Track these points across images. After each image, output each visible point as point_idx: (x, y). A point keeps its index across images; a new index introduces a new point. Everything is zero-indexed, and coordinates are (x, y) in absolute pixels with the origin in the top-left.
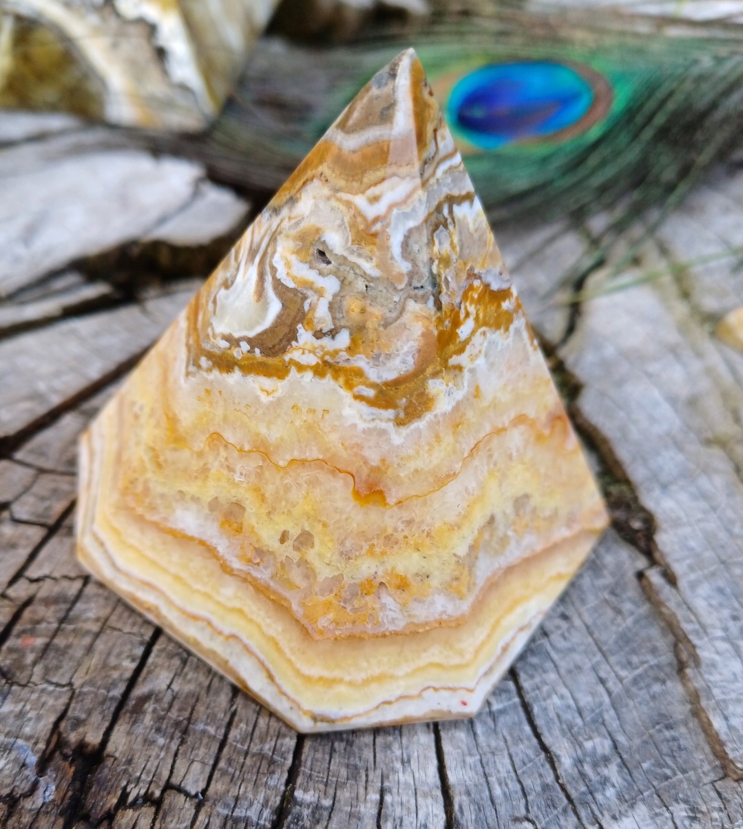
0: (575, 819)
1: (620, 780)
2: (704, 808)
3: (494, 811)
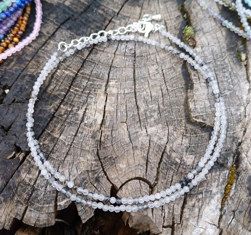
0: (140, 125)
1: (157, 117)
2: (179, 128)
3: (116, 119)
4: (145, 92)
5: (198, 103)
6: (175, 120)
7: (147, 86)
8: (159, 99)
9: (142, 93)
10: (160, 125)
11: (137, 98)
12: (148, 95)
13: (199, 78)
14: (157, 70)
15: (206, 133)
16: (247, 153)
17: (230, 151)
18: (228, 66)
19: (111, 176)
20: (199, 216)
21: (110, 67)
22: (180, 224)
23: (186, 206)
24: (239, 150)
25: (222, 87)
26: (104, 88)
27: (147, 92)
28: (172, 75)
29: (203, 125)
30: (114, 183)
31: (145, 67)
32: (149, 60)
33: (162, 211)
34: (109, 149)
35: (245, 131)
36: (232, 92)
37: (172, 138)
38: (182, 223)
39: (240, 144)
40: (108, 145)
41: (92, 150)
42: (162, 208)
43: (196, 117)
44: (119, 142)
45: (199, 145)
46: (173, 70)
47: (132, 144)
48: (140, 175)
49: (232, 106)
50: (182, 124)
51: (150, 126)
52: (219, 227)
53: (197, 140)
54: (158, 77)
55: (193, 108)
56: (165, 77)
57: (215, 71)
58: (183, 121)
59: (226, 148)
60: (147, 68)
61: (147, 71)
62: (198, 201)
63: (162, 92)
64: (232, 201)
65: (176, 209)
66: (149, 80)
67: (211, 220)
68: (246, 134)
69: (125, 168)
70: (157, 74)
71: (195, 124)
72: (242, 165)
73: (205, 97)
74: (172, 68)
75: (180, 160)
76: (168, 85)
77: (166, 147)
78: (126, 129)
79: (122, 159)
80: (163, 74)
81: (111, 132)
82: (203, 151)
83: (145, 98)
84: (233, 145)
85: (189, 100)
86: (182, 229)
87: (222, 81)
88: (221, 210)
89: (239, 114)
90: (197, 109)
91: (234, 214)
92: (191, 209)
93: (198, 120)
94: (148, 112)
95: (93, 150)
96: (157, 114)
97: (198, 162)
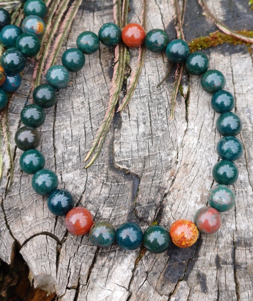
4: (65, 131)
5: (124, 145)
6: (96, 165)
7: (68, 123)
8: (81, 140)
9: (62, 132)
10: (78, 171)
11: (56, 137)
12: (68, 135)
13: (129, 114)
14: (83, 103)
15: (129, 182)
16: (172, 206)
17: (153, 204)
18: (165, 101)
19: (15, 230)
20: (108, 277)
21: (26, 99)
22: (86, 285)
23: (95, 265)
24: (164, 202)
25: (154, 127)
26: (18, 124)
27: (68, 131)
28: (99, 110)
29: (127, 172)
30: (17, 239)
31: (68, 99)
32: (74, 90)
33: (67, 271)
34: (15, 199)
35: (173, 180)
36: (165, 133)
37: (89, 187)
38: (89, 284)
39: (166, 195)
40: (15, 194)
42: (68, 268)
43: (120, 163)
44: (28, 191)
45: (120, 195)
46: (101, 103)
48: (47, 230)
49: (163, 150)
50: (104, 170)
51: (67, 172)
52: (128, 290)
53: (118, 189)
54: (82, 112)
55: (118, 152)
56: (91, 112)
57: (149, 107)
58: (106, 167)
59: (148, 200)
60: (71, 101)
61: (71, 104)
62: (109, 261)
63: (85, 131)
64: (146, 260)
65: (84, 269)
66: (72, 115)
67: (121, 281)
68: (174, 184)
69: (32, 221)
70: (82, 108)
71: (117, 170)
72: (164, 220)
73: (133, 138)
74: (101, 101)
75: (95, 214)
76: (94, 123)
77: (82, 196)
79: (29, 210)
80: (90, 108)
81: (20, 178)
82: (123, 203)
83: (65, 138)
84: (158, 196)
85: (115, 141)
86: (87, 290)
87: (155, 120)
88: (133, 271)
89: (170, 159)
90: (122, 152)
91: (147, 275)
92: (100, 269)
93: (121, 167)
94: (66, 154)
96: (76, 157)
97: (115, 216)
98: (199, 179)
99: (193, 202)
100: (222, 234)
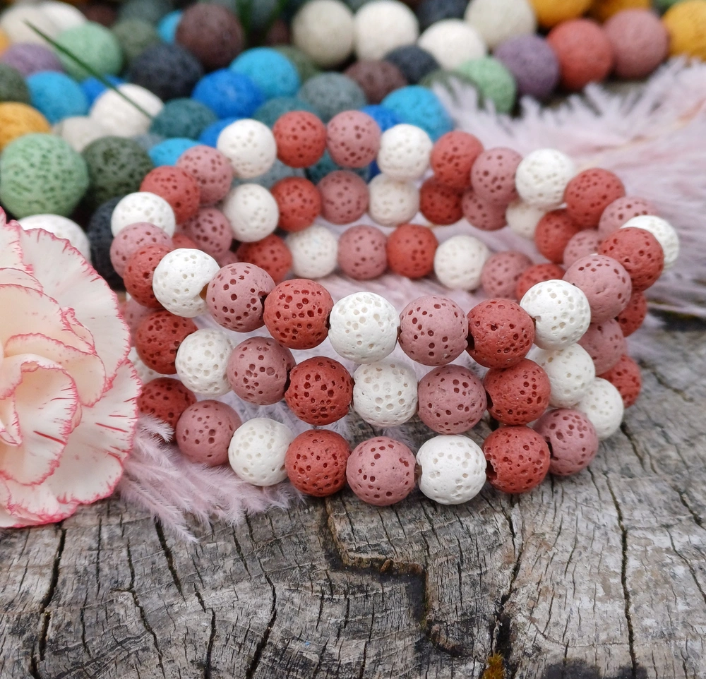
5: (360, 517)
6: (294, 569)
8: (238, 529)
10: (245, 585)
11: (166, 533)
15: (396, 585)
16: (532, 613)
17: (478, 614)
24: (506, 611)
29: (384, 566)
35: (516, 569)
37: (286, 610)
39: (506, 597)
40: (71, 645)
41: (14, 662)
43: (359, 550)
44: (107, 636)
45: (378, 615)
47: (152, 636)
49: (468, 516)
50: (317, 575)
51: (213, 589)
53: (369, 604)
55: (347, 532)
58: (320, 568)
59: (462, 609)
68: (521, 574)
71: (356, 569)
72: (520, 644)
75: (317, 656)
77: (268, 631)
78: (130, 603)
79: (120, 673)
81: (79, 614)
82: (392, 627)
85: (333, 515)
89: (491, 530)
90: (359, 531)
93: (364, 556)
94: (202, 561)
95: (18, 662)
96: (232, 561)
97: (378, 654)
98: (584, 555)
99: (586, 599)
100: (692, 650)
